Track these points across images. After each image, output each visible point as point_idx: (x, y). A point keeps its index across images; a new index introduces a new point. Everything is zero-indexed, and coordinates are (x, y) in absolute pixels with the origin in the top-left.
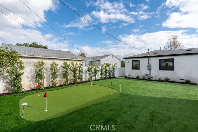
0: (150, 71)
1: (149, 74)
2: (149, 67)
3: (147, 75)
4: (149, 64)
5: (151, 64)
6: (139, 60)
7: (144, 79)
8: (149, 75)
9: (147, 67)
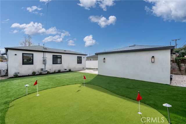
0: (45, 65)
1: (44, 68)
2: (44, 62)
3: (42, 69)
4: (44, 59)
5: (46, 59)
6: (33, 54)
7: (41, 74)
8: (44, 70)
9: (42, 62)
